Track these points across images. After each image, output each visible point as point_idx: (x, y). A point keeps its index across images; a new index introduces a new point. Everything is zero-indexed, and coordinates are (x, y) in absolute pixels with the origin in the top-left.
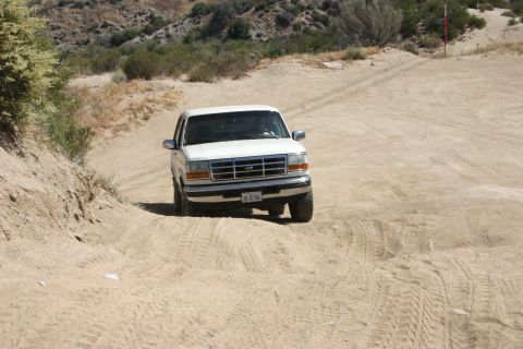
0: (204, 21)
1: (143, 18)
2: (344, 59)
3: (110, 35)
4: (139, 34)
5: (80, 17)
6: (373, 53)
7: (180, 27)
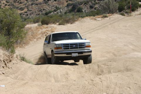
0: (70, 8)
1: (54, 7)
2: (102, 17)
3: (45, 12)
4: (53, 12)
5: (37, 8)
6: (110, 15)
7: (64, 9)
